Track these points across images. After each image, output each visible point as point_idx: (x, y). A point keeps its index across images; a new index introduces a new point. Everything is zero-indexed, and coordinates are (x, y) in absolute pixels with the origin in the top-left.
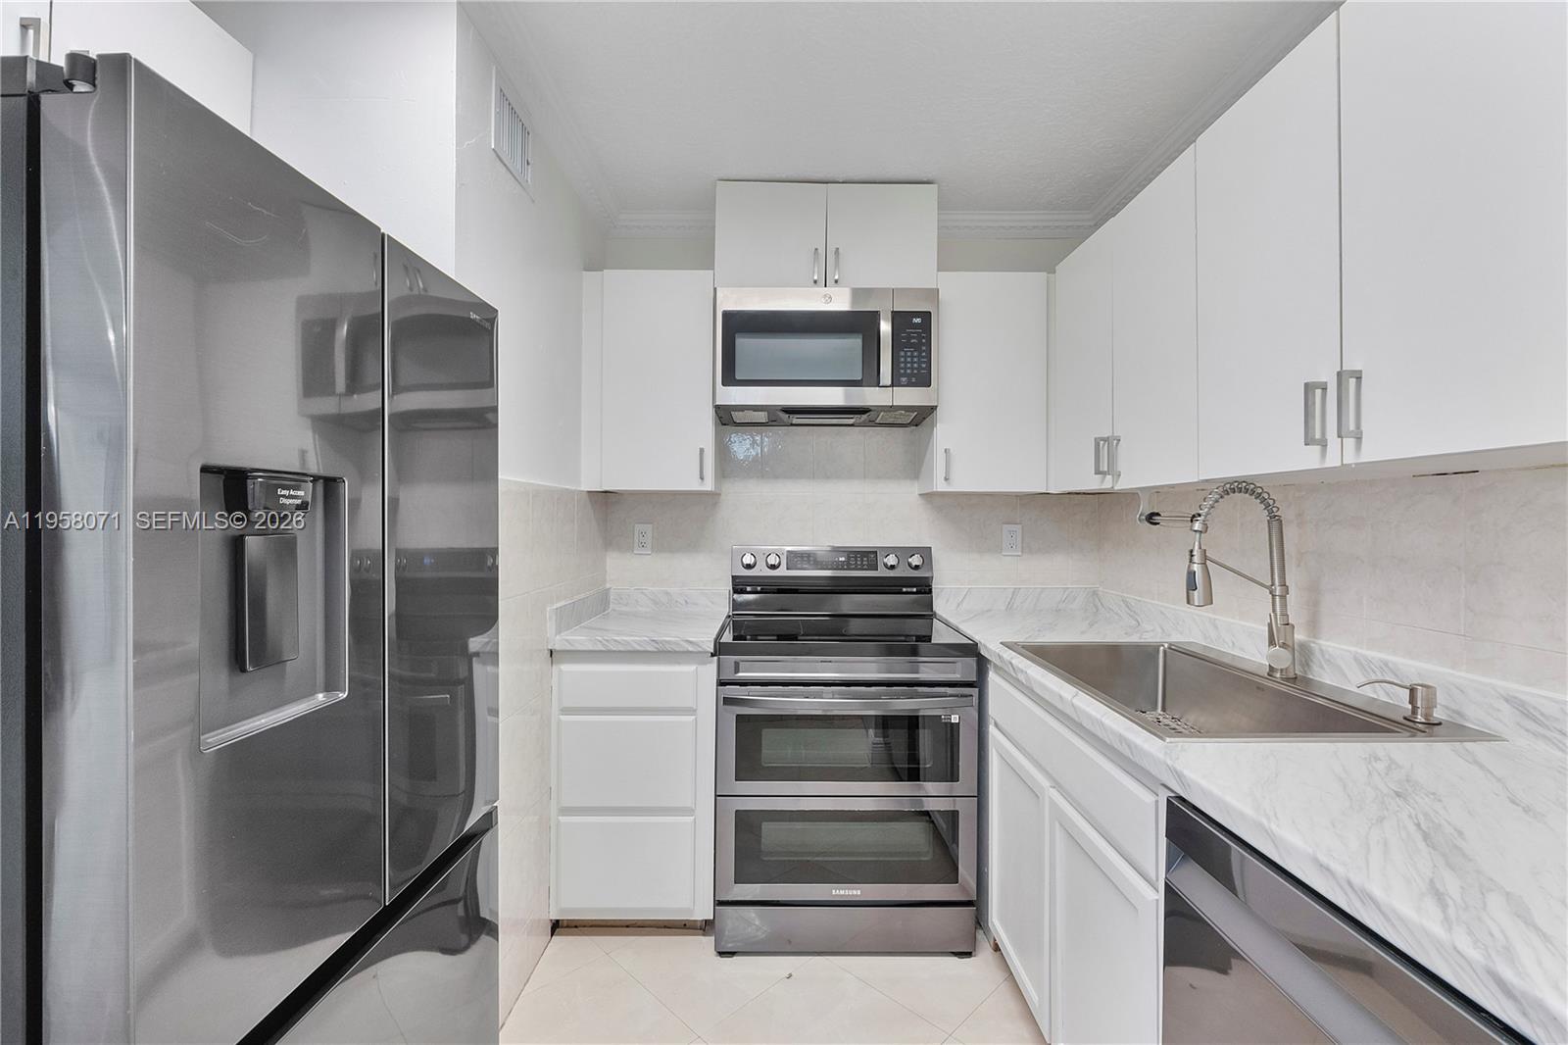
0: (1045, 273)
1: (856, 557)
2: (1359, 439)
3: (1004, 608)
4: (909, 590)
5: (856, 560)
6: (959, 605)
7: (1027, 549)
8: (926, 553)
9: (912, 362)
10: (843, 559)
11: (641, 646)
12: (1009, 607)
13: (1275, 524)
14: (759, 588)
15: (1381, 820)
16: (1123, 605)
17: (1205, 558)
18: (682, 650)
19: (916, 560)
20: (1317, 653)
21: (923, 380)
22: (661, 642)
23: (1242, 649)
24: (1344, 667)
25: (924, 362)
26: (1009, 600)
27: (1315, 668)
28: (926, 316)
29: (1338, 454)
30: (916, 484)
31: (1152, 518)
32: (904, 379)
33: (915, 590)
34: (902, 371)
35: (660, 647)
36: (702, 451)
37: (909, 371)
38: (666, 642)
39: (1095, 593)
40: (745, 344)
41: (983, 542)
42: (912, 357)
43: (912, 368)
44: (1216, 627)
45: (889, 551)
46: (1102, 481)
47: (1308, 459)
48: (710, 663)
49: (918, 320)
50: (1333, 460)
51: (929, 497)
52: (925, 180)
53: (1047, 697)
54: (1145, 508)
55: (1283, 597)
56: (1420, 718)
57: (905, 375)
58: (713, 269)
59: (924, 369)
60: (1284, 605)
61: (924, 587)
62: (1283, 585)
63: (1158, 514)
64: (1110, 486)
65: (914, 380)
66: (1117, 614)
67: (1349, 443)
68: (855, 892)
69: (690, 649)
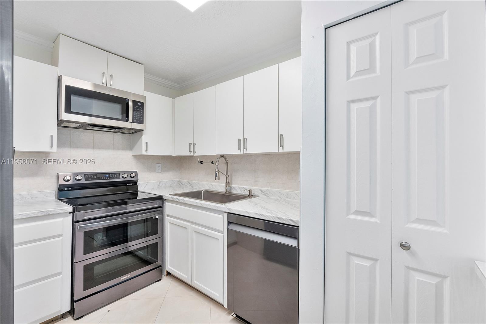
0: (172, 99)
1: (112, 175)
2: (246, 149)
3: (157, 187)
4: (129, 184)
5: (112, 176)
6: (144, 188)
7: (163, 171)
8: (136, 173)
9: (138, 116)
10: (107, 176)
11: (34, 214)
12: (158, 187)
13: (227, 163)
14: (70, 189)
15: (257, 207)
16: (188, 183)
17: (218, 171)
18: (57, 213)
19: (133, 175)
20: (232, 187)
21: (141, 122)
22: (46, 211)
23: (218, 189)
24: (237, 189)
25: (141, 117)
26: (158, 185)
27: (232, 190)
28: (142, 103)
29: (243, 152)
30: (131, 152)
31: (201, 162)
32: (135, 121)
33: (131, 184)
34: (135, 118)
35: (46, 213)
36: (52, 136)
37: (137, 119)
38: (49, 211)
39: (179, 181)
40: (74, 99)
41: (151, 169)
42: (138, 114)
43: (138, 118)
44: (212, 185)
45: (124, 173)
46: (191, 153)
47: (238, 152)
48: (69, 216)
49: (140, 104)
50: (242, 153)
51: (135, 156)
52: (140, 63)
53: (192, 204)
54: (199, 160)
55: (228, 177)
56: (250, 195)
57: (136, 120)
58: (57, 66)
59: (141, 119)
60: (228, 179)
61: (135, 183)
62: (228, 175)
63: (202, 161)
64: (193, 155)
65: (138, 121)
66: (186, 185)
67: (245, 150)
68: (128, 276)
69: (61, 212)
